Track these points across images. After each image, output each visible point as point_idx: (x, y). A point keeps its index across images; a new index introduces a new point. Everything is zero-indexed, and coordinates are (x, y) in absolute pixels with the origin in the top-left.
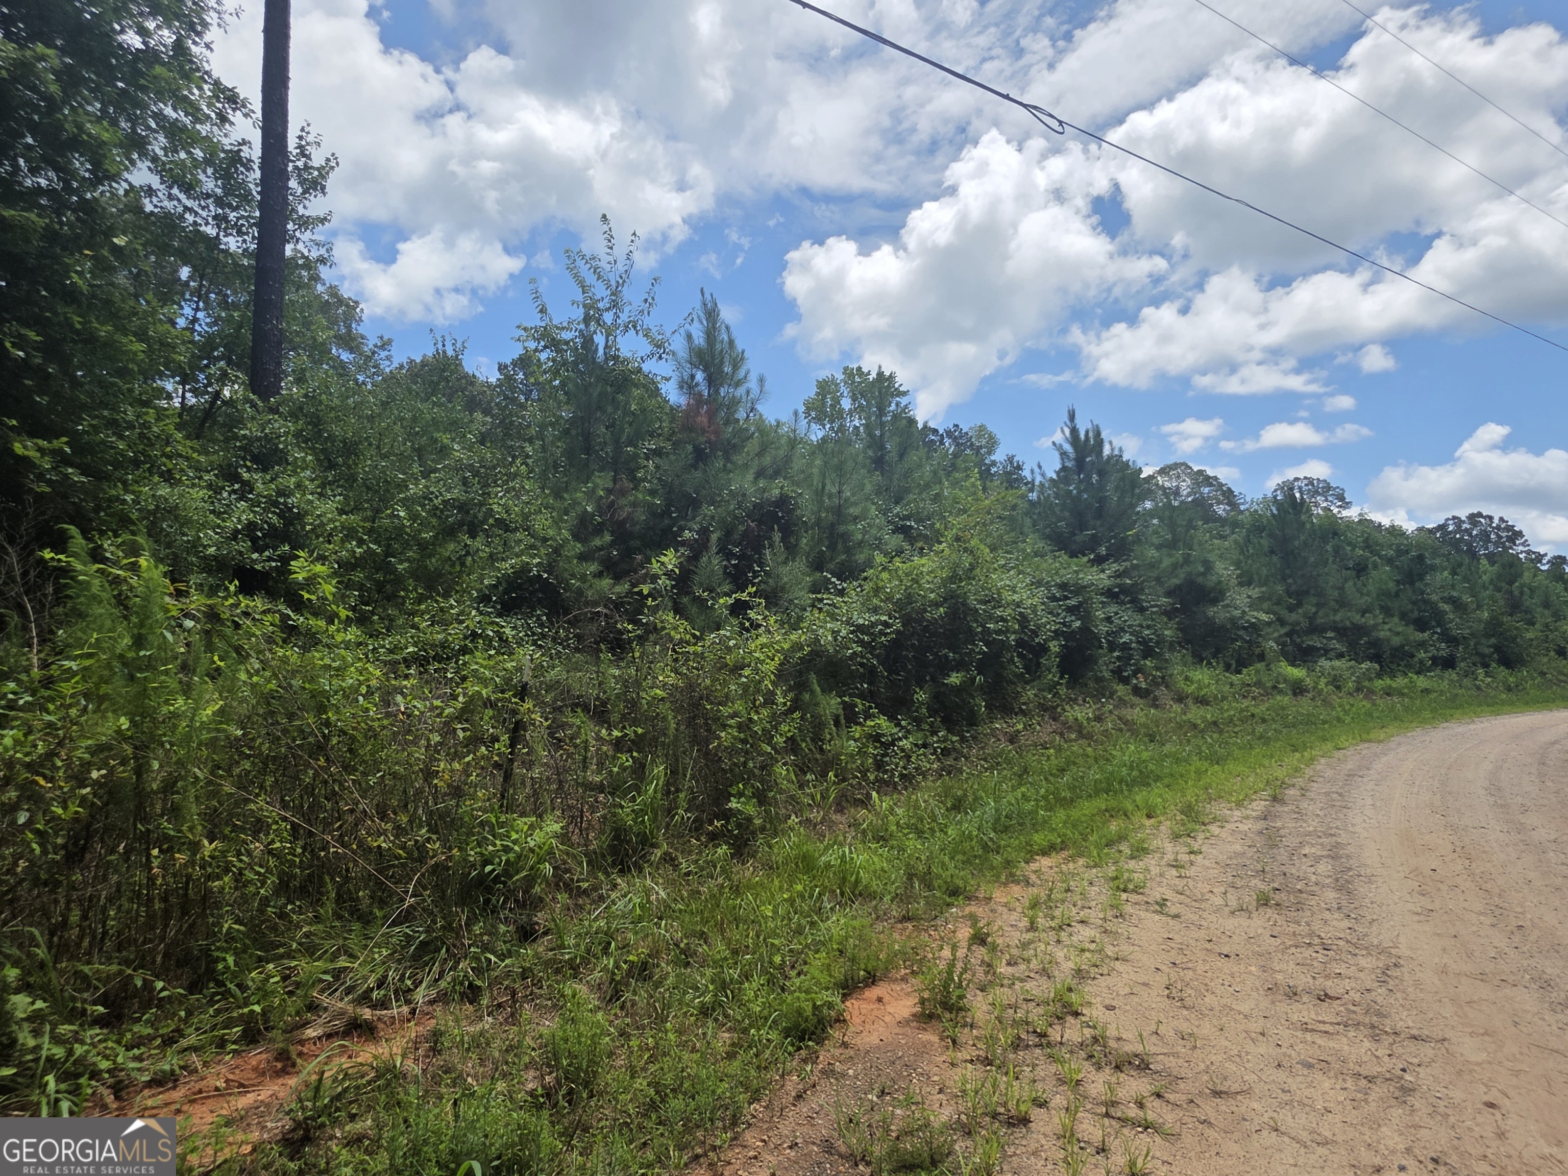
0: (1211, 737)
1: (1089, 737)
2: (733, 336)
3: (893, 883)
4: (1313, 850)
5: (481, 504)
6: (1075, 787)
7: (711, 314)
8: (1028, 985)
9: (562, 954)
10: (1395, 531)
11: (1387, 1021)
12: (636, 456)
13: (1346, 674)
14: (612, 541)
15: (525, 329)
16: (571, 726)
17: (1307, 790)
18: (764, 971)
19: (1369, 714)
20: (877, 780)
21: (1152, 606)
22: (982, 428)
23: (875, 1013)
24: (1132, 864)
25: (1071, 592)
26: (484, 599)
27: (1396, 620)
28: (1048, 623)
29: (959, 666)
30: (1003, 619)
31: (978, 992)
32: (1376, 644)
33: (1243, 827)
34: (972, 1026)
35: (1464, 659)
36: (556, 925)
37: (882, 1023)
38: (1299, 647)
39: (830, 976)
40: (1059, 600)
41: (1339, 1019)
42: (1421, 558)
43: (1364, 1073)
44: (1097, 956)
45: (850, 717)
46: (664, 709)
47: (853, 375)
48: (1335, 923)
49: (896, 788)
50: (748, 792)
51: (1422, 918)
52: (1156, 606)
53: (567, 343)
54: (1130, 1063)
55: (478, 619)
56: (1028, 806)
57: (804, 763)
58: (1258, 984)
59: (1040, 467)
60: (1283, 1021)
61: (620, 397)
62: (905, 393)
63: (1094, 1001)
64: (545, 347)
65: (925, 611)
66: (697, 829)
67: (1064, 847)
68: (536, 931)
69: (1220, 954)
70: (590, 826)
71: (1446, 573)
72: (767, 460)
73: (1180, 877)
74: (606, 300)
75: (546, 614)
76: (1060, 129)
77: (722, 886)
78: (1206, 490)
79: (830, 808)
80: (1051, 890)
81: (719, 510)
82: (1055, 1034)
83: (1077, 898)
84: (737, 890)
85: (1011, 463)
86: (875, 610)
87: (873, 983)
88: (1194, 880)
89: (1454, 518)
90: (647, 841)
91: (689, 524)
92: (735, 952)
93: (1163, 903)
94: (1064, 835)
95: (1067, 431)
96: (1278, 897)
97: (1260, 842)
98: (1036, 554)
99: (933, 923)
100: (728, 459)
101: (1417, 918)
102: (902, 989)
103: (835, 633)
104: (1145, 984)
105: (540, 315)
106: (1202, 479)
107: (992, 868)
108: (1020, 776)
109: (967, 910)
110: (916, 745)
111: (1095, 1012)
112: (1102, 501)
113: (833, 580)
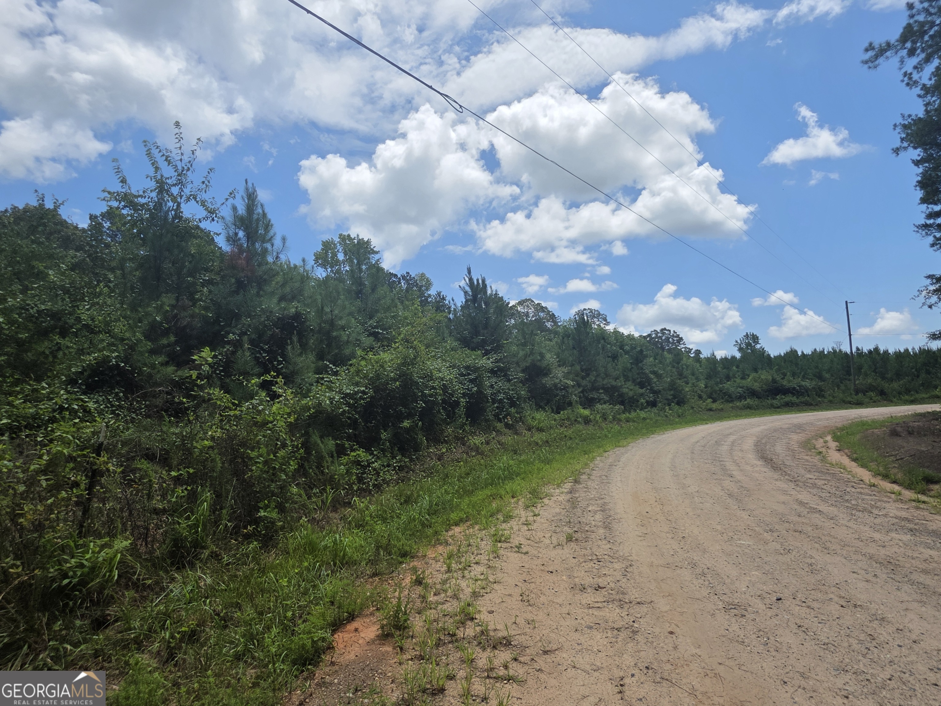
0: (545, 449)
1: (482, 454)
2: (266, 211)
3: (367, 553)
4: (593, 508)
5: (70, 314)
6: (474, 483)
7: (251, 197)
8: (445, 607)
9: (129, 635)
10: (630, 337)
11: (627, 596)
12: (194, 284)
13: (609, 411)
14: (176, 341)
15: (109, 193)
16: (140, 469)
17: (591, 475)
18: (281, 623)
19: (619, 432)
20: (358, 489)
21: (515, 378)
22: (423, 275)
23: (353, 639)
24: (504, 526)
25: (472, 371)
26: (72, 382)
27: (630, 383)
28: (459, 389)
29: (409, 416)
30: (434, 388)
31: (417, 615)
32: (621, 395)
33: (560, 499)
34: (412, 637)
35: (661, 402)
36: (124, 614)
37: (358, 645)
38: (587, 398)
39: (324, 620)
40: (465, 375)
41: (605, 599)
42: (641, 351)
43: (616, 627)
44: (484, 582)
45: (341, 451)
46: (214, 454)
47: (345, 239)
48: (603, 546)
49: (370, 493)
50: (273, 505)
51: (642, 538)
52: (516, 378)
53: (142, 205)
54: (501, 643)
55: (65, 397)
56: (448, 497)
57: (311, 482)
58: (566, 586)
59: (453, 300)
60: (579, 605)
61: (183, 244)
62: (377, 253)
63: (482, 609)
64: (125, 207)
65: (388, 384)
66: (236, 533)
67: (467, 519)
68: (109, 620)
69: (548, 572)
70: (154, 540)
71: (651, 359)
72: (288, 289)
73: (529, 530)
74: (174, 179)
75: (123, 392)
76: (460, 110)
77: (253, 569)
78: (542, 314)
79: (328, 509)
80: (460, 546)
81: (254, 321)
82: (460, 634)
83: (474, 549)
84: (263, 571)
85: (439, 296)
86: (357, 384)
87: (352, 620)
88: (535, 531)
89: (655, 331)
90: (198, 545)
91: (233, 330)
92: (261, 613)
93: (519, 547)
94: (468, 513)
95: (467, 280)
96: (576, 536)
97: (568, 505)
98: (452, 349)
99: (391, 576)
100: (260, 288)
101: (640, 539)
102: (371, 621)
103: (331, 399)
104: (510, 595)
105: (121, 184)
106: (540, 308)
107: (427, 537)
108: (444, 479)
109: (412, 564)
110: (383, 466)
111: (483, 616)
112: (488, 319)
113: (331, 366)
